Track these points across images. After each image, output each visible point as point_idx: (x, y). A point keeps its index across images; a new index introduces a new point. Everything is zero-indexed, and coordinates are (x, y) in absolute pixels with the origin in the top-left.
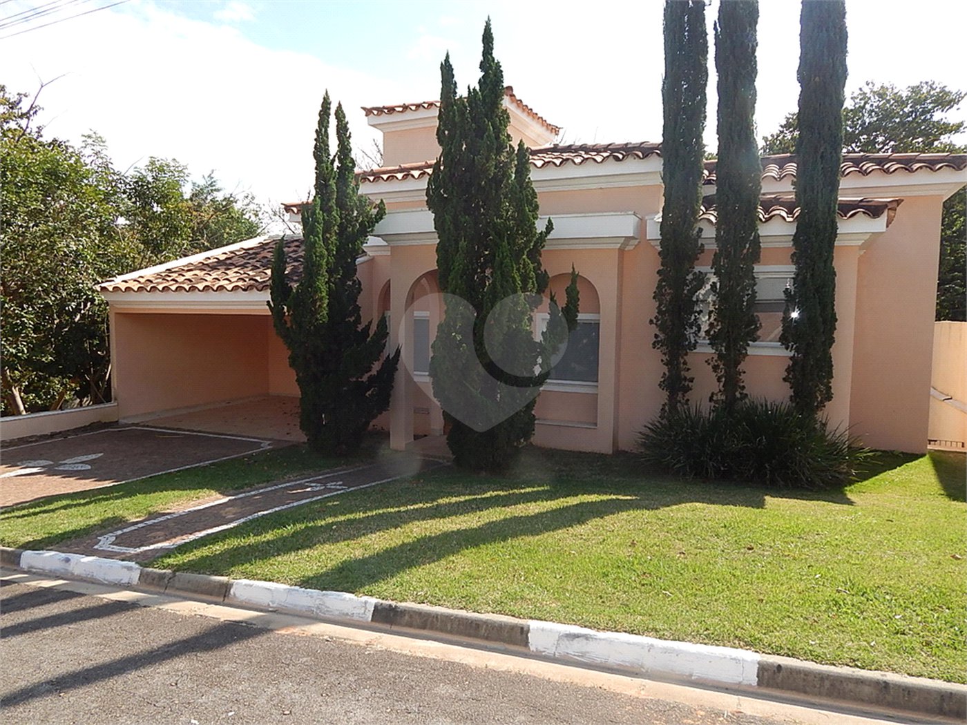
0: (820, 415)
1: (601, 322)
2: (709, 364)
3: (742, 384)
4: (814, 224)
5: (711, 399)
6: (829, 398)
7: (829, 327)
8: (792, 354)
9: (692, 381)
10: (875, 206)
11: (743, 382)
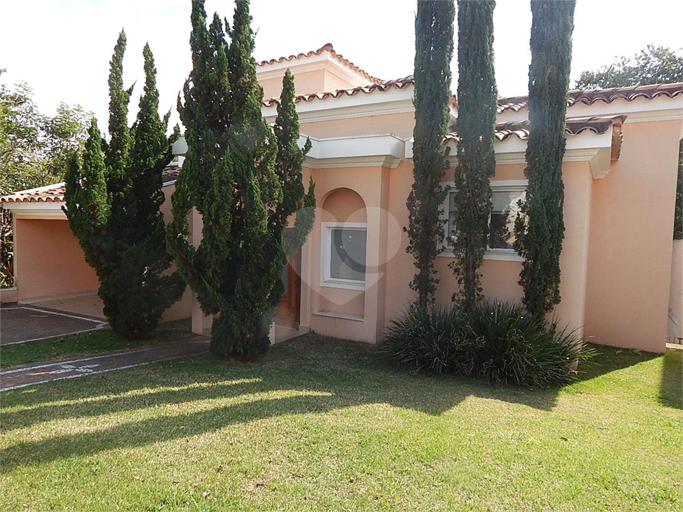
0: (549, 317)
1: (368, 230)
2: (451, 267)
3: (479, 286)
4: (541, 140)
5: (453, 299)
6: (557, 300)
7: (557, 236)
8: (523, 260)
9: (438, 283)
10: (601, 123)
11: (480, 284)
